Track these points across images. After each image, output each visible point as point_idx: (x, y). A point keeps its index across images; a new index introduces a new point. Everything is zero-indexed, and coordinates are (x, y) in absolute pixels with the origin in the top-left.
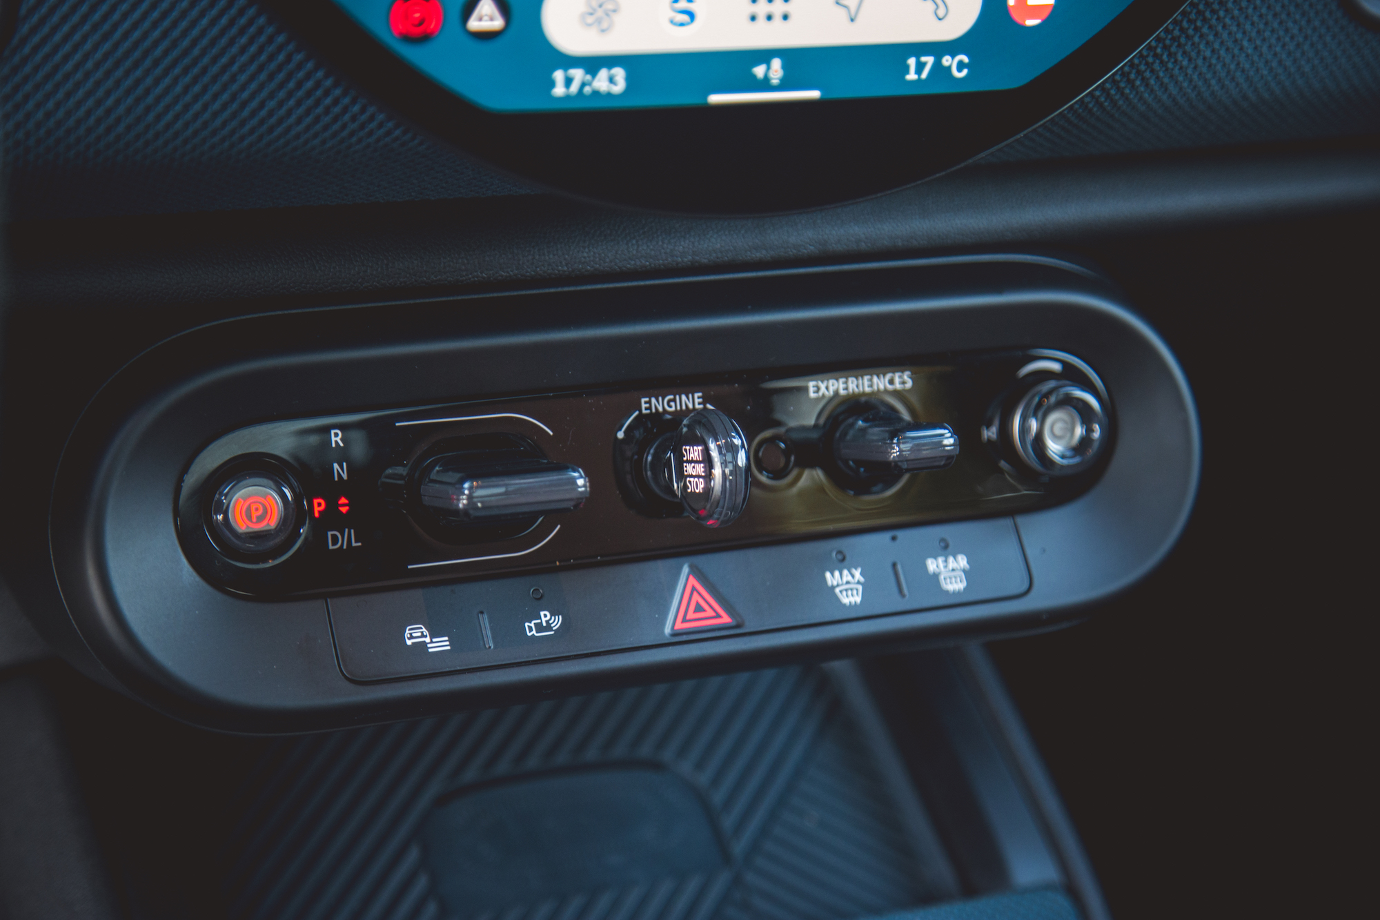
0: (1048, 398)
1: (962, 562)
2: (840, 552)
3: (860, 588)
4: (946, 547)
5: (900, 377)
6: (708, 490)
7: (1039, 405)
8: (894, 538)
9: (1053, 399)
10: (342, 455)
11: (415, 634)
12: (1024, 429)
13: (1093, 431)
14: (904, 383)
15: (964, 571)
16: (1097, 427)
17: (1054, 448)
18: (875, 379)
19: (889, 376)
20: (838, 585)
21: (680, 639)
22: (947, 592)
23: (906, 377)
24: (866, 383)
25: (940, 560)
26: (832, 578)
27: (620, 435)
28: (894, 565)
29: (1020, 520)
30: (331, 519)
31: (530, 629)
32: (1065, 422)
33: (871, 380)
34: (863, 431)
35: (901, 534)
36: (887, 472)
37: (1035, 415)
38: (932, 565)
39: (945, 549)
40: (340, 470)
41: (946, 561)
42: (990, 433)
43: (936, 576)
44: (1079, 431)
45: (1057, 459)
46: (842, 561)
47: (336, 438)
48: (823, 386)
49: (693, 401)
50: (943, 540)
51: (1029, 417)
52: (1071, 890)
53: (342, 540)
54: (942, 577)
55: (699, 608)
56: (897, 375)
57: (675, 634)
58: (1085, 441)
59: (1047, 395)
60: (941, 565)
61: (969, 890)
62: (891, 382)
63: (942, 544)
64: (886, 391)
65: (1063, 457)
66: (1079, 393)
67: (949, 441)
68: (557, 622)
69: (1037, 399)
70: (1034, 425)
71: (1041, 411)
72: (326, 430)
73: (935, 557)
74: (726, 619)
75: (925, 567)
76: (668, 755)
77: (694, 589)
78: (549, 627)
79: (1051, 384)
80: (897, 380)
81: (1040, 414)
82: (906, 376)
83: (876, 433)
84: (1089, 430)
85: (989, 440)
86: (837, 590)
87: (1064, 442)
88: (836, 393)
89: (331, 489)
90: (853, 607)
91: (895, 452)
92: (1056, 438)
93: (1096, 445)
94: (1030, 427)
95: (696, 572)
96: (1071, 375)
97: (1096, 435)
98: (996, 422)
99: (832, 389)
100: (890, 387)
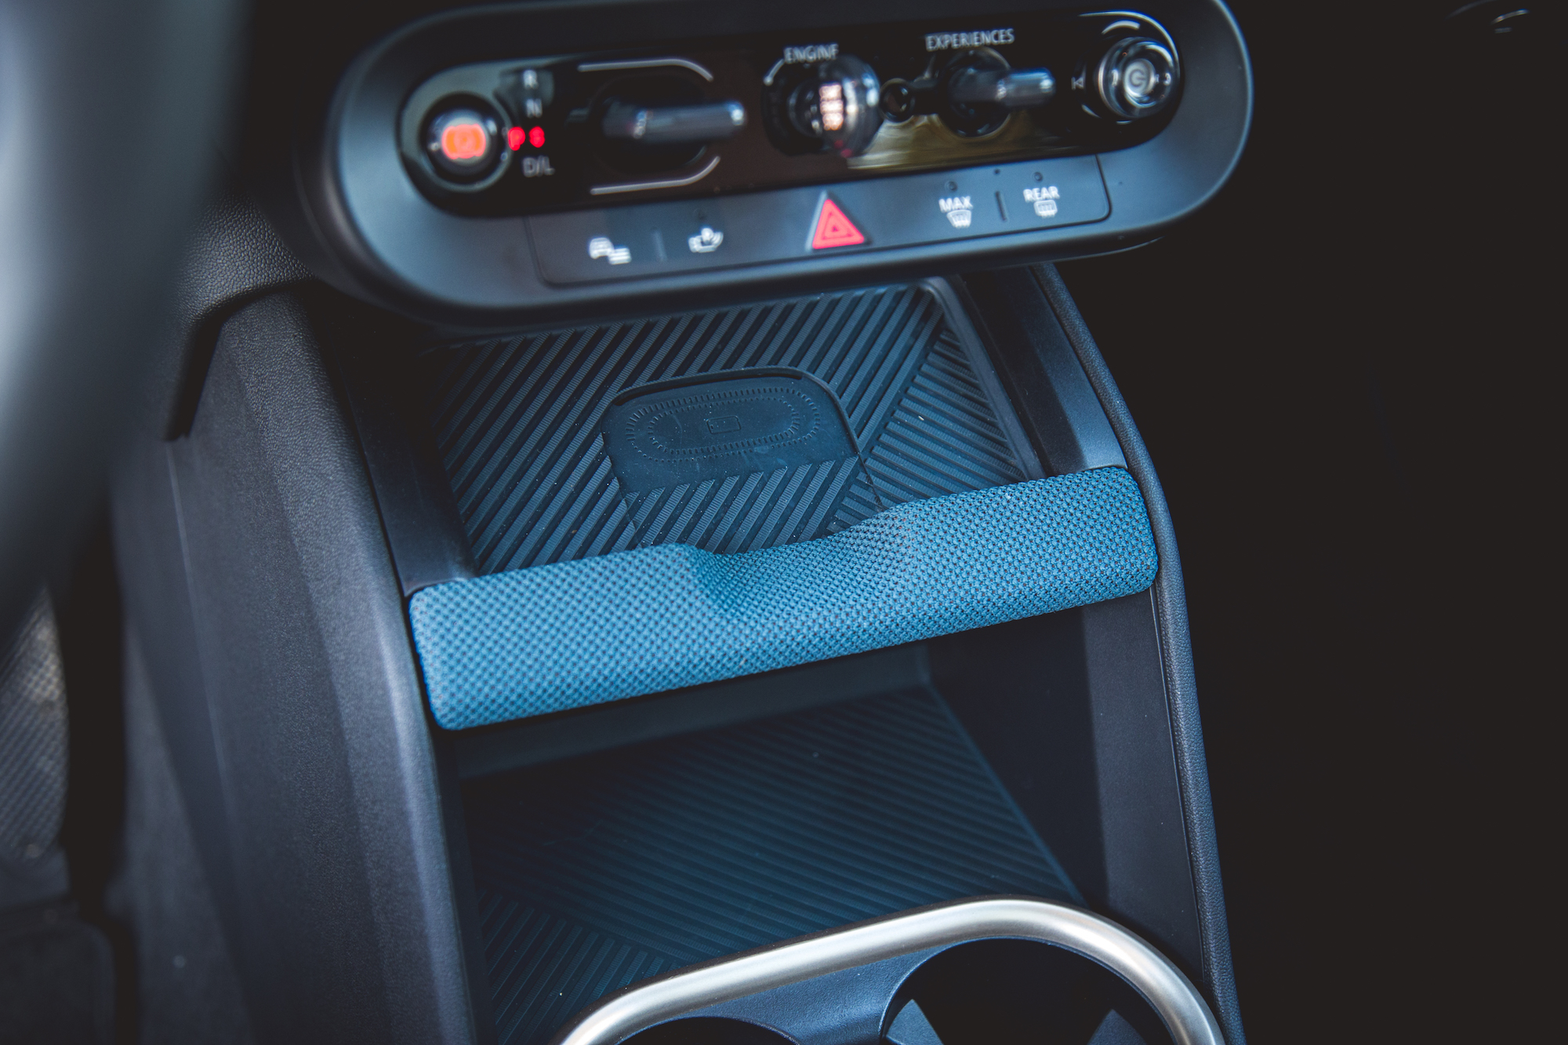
0: (1127, 52)
1: (1054, 192)
2: (952, 183)
3: (969, 213)
4: (1040, 179)
5: (1004, 33)
6: (844, 125)
7: (1120, 57)
8: (997, 172)
9: (1132, 52)
10: (535, 93)
11: (600, 248)
12: (1108, 79)
13: (1165, 79)
14: (1006, 38)
15: (1056, 200)
16: (1168, 76)
17: (1132, 94)
18: (983, 35)
19: (994, 32)
20: (952, 210)
21: (819, 254)
22: (1040, 217)
23: (1009, 34)
24: (976, 38)
25: (1036, 190)
26: (945, 205)
27: (769, 80)
28: (997, 195)
29: (1102, 157)
30: (526, 149)
31: (695, 244)
32: (1142, 73)
33: (979, 36)
34: (972, 77)
35: (1002, 168)
36: (996, 111)
37: (1116, 66)
38: (1029, 194)
39: (1040, 181)
40: (533, 107)
41: (1040, 191)
42: (1080, 83)
43: (1031, 204)
44: (1153, 80)
45: (1135, 103)
46: (954, 191)
47: (530, 79)
48: (939, 41)
49: (828, 52)
50: (1038, 174)
51: (1112, 69)
52: (1133, 471)
53: (536, 167)
54: (1036, 205)
55: (835, 229)
56: (1002, 31)
57: (816, 250)
58: (1159, 87)
59: (1126, 49)
60: (1037, 194)
61: (1049, 472)
62: (996, 37)
63: (1037, 178)
64: (991, 46)
65: (1140, 102)
66: (1153, 47)
67: (1046, 83)
68: (717, 238)
69: (1118, 53)
70: (1116, 74)
71: (1122, 63)
72: (519, 72)
73: (1031, 188)
74: (857, 238)
75: (1022, 196)
76: (802, 368)
77: (831, 214)
78: (709, 243)
79: (1130, 40)
80: (1001, 36)
81: (1121, 65)
82: (1009, 32)
83: (983, 77)
84: (1163, 78)
85: (1078, 88)
86: (950, 215)
87: (1140, 89)
88: (950, 45)
89: (523, 122)
90: (963, 229)
91: (1002, 91)
92: (1134, 86)
93: (1168, 91)
94: (1112, 77)
95: (834, 199)
96: (1147, 32)
97: (1168, 82)
98: (1084, 74)
99: (947, 42)
100: (995, 42)
